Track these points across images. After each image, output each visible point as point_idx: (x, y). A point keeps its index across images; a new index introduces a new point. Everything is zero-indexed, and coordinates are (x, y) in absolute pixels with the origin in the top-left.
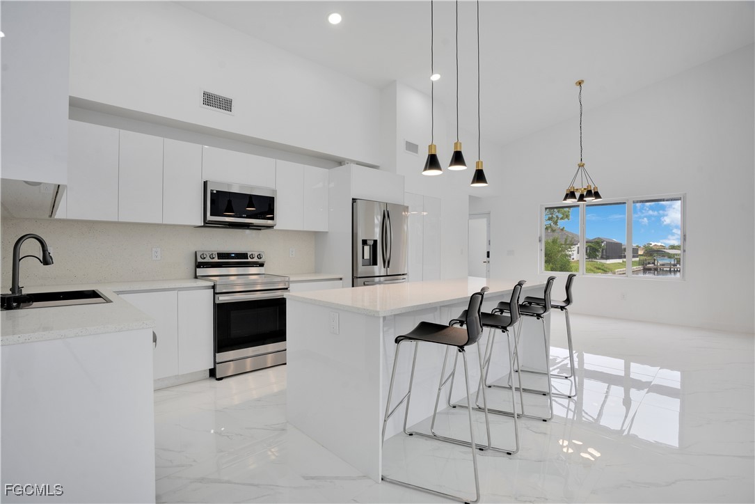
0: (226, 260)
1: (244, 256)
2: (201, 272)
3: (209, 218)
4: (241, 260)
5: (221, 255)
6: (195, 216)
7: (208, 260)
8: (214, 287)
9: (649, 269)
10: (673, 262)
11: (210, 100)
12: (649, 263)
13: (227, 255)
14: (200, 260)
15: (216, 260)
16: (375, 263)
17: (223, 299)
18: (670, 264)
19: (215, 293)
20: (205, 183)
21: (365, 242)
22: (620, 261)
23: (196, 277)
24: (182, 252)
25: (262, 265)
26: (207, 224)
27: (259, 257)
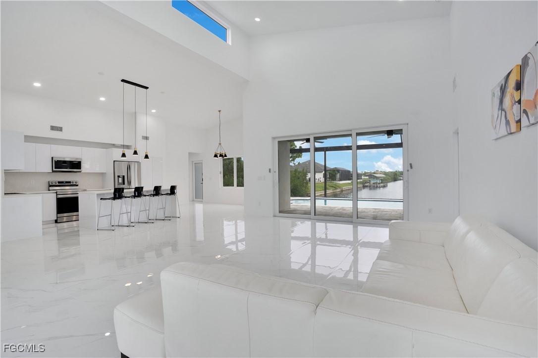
0: (61, 184)
1: (70, 182)
2: (51, 188)
3: (54, 169)
4: (68, 184)
5: (59, 182)
6: (49, 169)
7: (54, 184)
8: (56, 193)
9: (367, 186)
10: (378, 182)
11: (53, 128)
12: (366, 183)
13: (62, 182)
14: (50, 184)
15: (57, 184)
16: (124, 184)
17: (59, 196)
18: (377, 183)
19: (57, 195)
20: (52, 158)
21: (119, 177)
22: (350, 182)
23: (49, 190)
24: (43, 182)
25: (77, 186)
26: (53, 171)
27: (76, 183)
